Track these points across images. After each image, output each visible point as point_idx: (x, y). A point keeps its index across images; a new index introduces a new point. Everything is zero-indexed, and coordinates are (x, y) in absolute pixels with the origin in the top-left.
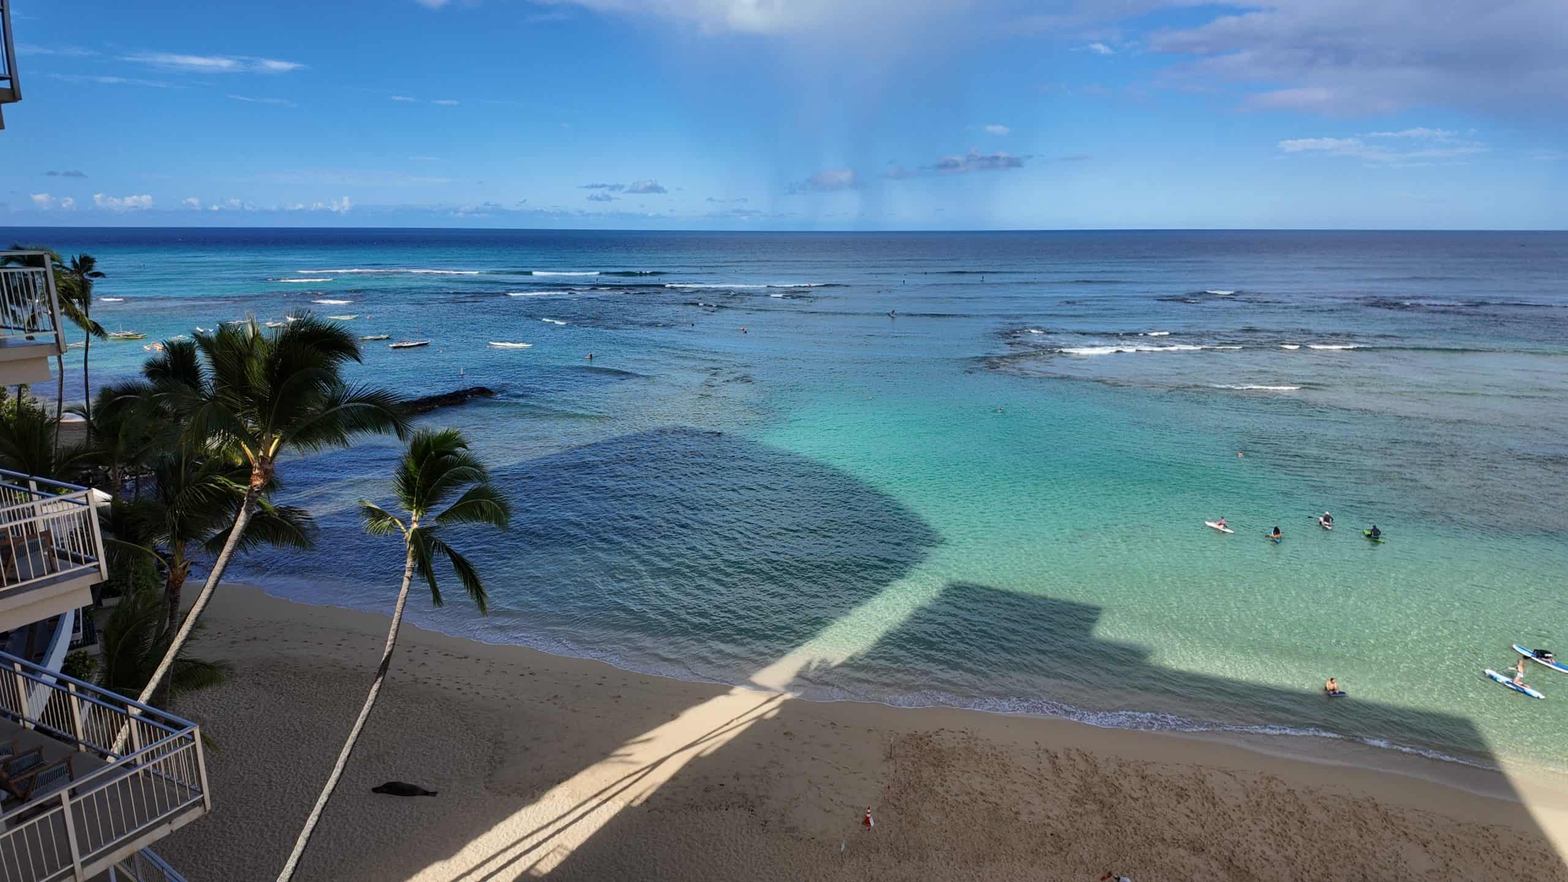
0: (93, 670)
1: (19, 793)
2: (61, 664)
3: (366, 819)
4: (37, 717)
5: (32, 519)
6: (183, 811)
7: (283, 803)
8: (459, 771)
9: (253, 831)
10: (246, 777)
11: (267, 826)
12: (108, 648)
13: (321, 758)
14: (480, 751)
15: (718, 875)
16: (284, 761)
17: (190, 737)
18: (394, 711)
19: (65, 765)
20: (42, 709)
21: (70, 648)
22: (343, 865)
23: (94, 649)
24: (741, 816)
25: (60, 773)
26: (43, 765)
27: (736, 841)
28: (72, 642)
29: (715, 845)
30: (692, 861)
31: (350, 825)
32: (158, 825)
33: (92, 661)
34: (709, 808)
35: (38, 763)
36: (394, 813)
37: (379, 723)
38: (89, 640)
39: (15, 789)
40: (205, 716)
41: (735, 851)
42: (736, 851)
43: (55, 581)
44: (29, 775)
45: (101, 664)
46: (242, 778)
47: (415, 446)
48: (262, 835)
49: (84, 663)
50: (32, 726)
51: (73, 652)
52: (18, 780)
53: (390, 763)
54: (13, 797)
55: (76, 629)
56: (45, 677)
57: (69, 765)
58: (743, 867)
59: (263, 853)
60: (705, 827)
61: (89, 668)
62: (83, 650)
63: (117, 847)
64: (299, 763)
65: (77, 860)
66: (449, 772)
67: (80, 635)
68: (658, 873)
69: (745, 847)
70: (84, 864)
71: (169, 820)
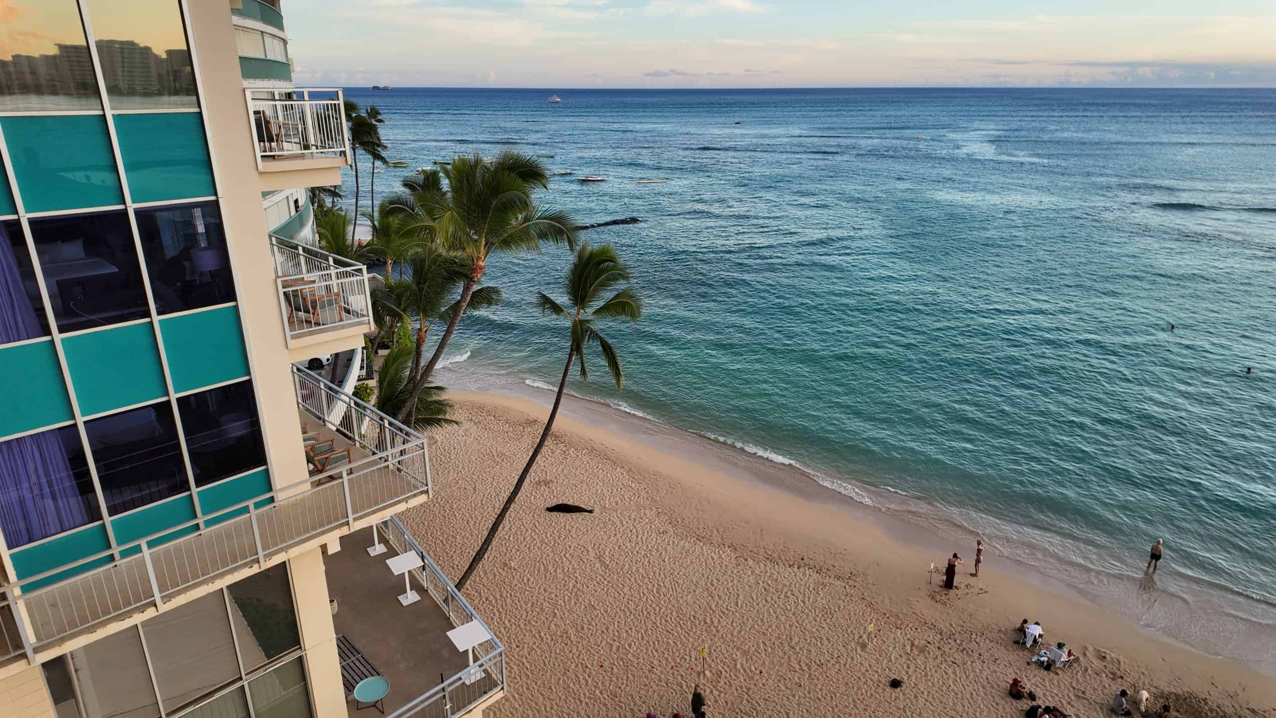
0: (371, 397)
1: (320, 467)
2: (353, 390)
3: (535, 525)
4: (338, 422)
5: (330, 283)
6: (415, 496)
7: (482, 504)
8: (600, 502)
9: (463, 519)
10: (460, 482)
11: (472, 518)
12: (381, 382)
13: (509, 478)
14: (615, 490)
15: (787, 617)
16: (484, 475)
17: (421, 446)
18: (558, 452)
19: (346, 453)
20: (341, 418)
21: (359, 380)
22: (518, 553)
23: (373, 383)
24: (810, 575)
25: (343, 458)
26: (334, 451)
27: (805, 594)
28: (359, 376)
29: (786, 593)
30: (766, 601)
31: (524, 527)
32: (399, 502)
33: (371, 390)
34: (784, 565)
35: (331, 449)
36: (554, 524)
37: (547, 459)
38: (369, 376)
39: (317, 463)
40: (437, 437)
41: (802, 601)
42: (804, 602)
43: (343, 327)
44: (326, 456)
45: (376, 392)
46: (458, 482)
47: (580, 256)
48: (468, 523)
49: (366, 391)
50: (334, 429)
51: (360, 383)
52: (319, 458)
53: (553, 488)
54: (316, 469)
55: (362, 368)
56: (343, 397)
57: (349, 453)
58: (808, 615)
59: (468, 535)
60: (779, 578)
61: (369, 395)
62: (366, 382)
63: (374, 512)
64: (494, 478)
65: (351, 517)
66: (592, 502)
67: (364, 372)
68: (740, 605)
69: (811, 600)
70: (355, 519)
71: (406, 500)
